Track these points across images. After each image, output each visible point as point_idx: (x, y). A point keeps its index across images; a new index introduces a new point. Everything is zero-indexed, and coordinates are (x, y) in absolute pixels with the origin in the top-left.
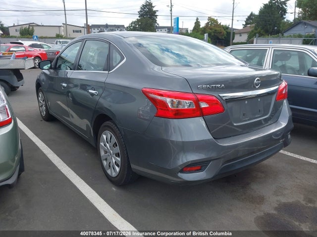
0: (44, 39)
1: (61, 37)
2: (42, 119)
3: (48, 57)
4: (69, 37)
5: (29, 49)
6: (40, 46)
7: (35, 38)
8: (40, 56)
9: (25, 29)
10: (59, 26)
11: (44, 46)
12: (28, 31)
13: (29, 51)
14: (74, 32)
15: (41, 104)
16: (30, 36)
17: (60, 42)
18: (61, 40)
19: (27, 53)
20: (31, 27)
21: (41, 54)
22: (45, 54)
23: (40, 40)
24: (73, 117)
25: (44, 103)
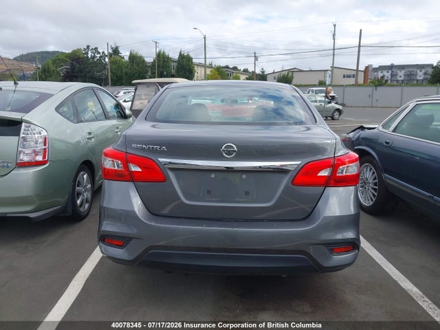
9: (284, 76)
10: (325, 71)
14: (344, 77)
20: (290, 74)
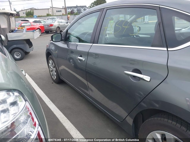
0: (40, 17)
1: (50, 15)
2: (53, 82)
3: (45, 28)
4: (54, 15)
5: (33, 24)
6: (39, 22)
7: (35, 17)
8: (40, 28)
9: (29, 12)
10: (48, 9)
11: (42, 22)
12: (30, 13)
13: (33, 25)
14: (57, 12)
15: (51, 69)
16: (32, 16)
17: (50, 18)
18: (50, 17)
19: (32, 27)
20: (32, 11)
21: (41, 27)
22: (43, 27)
23: (38, 18)
24: (92, 90)
25: (55, 69)
